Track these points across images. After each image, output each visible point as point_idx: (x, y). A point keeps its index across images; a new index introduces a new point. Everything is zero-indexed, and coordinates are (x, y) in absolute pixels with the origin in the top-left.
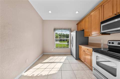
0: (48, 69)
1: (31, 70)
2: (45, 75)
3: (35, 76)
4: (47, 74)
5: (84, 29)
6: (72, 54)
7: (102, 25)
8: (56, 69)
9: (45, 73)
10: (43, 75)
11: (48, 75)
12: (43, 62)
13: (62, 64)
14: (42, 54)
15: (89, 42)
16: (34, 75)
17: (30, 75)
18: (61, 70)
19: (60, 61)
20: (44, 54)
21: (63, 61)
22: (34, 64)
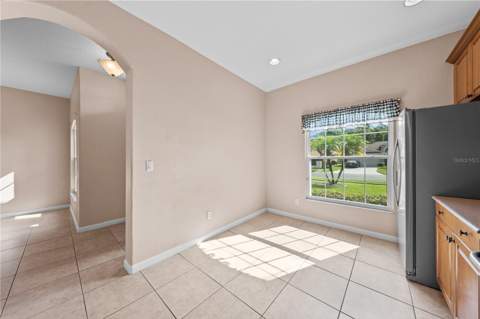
0: (251, 260)
1: (214, 242)
2: (235, 269)
3: (215, 258)
4: (238, 269)
6: (397, 245)
8: (274, 271)
9: (236, 264)
10: (231, 266)
11: (240, 273)
12: (252, 234)
13: (308, 264)
14: (263, 210)
16: (213, 255)
17: (207, 253)
18: (287, 280)
19: (307, 253)
20: (270, 210)
21: (321, 255)
22: (228, 230)
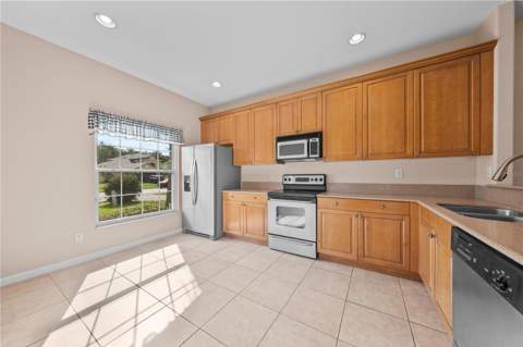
5: (232, 141)
6: (188, 231)
7: (279, 144)
15: (244, 179)
